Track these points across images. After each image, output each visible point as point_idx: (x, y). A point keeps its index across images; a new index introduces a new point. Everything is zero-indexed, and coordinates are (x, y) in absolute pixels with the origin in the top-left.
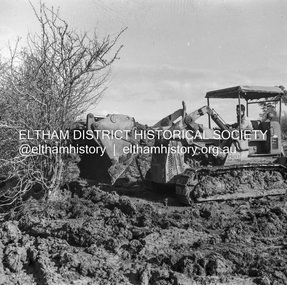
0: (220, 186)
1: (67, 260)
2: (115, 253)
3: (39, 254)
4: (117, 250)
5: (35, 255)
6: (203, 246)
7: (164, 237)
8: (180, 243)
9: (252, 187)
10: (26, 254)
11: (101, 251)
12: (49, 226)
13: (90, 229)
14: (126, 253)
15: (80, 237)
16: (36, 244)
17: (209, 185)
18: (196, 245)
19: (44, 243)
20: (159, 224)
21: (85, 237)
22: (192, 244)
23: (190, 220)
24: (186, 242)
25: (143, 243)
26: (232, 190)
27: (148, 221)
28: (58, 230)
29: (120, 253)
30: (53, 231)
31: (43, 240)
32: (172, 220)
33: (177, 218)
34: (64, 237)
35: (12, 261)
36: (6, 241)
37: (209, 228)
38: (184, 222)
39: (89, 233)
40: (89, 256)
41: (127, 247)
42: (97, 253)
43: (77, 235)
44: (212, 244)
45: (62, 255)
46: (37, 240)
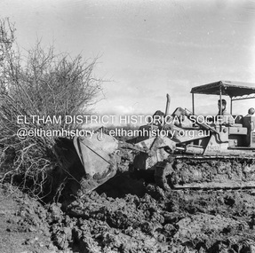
0: (197, 174)
1: (110, 241)
2: (151, 236)
3: (83, 234)
4: (153, 233)
5: (80, 234)
6: (233, 232)
7: (195, 222)
8: (211, 228)
9: (230, 178)
10: (71, 233)
11: (139, 234)
12: (87, 208)
13: (126, 213)
14: (162, 236)
15: (117, 220)
16: (79, 225)
17: (186, 173)
18: (226, 231)
19: (86, 224)
20: (186, 209)
21: (121, 220)
22: (222, 229)
23: (215, 207)
24: (216, 227)
25: (177, 227)
26: (209, 179)
27: (176, 207)
28: (96, 213)
29: (156, 236)
30: (91, 213)
31: (85, 221)
32: (198, 206)
33: (204, 204)
34: (103, 219)
35: (60, 240)
36: (51, 221)
37: (235, 215)
38: (210, 208)
39: (125, 216)
40: (128, 237)
41: (162, 231)
42: (135, 235)
43: (114, 217)
44: (241, 230)
45: (105, 236)
46: (79, 221)
